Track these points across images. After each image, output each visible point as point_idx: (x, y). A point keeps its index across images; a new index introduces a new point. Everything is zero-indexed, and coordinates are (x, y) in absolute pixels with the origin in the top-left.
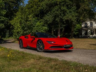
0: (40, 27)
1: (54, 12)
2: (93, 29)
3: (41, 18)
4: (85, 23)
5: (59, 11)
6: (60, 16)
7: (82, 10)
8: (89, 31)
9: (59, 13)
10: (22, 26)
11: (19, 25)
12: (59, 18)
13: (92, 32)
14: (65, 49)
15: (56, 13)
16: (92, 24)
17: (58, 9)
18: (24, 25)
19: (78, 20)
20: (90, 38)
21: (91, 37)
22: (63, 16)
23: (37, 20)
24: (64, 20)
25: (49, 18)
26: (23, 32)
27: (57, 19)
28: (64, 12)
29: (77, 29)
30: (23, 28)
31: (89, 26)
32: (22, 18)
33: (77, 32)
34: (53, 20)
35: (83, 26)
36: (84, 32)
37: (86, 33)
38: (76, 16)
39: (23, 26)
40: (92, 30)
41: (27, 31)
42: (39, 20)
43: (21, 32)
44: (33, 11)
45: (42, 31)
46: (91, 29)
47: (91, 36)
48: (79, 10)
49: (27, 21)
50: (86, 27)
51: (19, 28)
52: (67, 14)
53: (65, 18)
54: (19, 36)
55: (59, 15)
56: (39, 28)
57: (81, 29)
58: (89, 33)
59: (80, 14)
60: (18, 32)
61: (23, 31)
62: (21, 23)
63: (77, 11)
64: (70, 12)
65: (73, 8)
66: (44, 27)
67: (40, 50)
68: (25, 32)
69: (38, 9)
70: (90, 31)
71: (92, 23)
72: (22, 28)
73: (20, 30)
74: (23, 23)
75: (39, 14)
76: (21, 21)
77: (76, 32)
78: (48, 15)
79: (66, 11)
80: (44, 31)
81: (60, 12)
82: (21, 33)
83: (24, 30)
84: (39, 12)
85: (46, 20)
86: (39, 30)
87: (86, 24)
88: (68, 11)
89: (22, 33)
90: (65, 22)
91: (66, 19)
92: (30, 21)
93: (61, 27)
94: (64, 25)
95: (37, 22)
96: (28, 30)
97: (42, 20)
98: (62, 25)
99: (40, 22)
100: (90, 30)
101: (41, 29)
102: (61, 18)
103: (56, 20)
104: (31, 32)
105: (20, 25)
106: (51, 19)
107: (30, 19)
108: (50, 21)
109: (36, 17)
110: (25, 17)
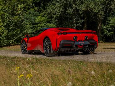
0: (43, 25)
6: (74, 5)
10: (5, 24)
12: (72, 8)
18: (9, 21)
23: (38, 13)
26: (7, 33)
27: (69, 11)
30: (7, 26)
32: (4, 10)
34: (62, 12)
39: (7, 24)
41: (14, 32)
43: (5, 33)
49: (13, 14)
53: (82, 8)
55: (72, 3)
56: (41, 27)
61: (7, 31)
68: (10, 33)
72: (5, 27)
73: (2, 29)
83: (8, 29)
89: (5, 34)
91: (84, 9)
92: (19, 14)
94: (83, 21)
95: (37, 16)
96: (15, 29)
98: (78, 20)
102: (76, 8)
103: (68, 11)
104: (21, 32)
105: (2, 22)
106: (59, 10)
107: (19, 12)
108: (57, 14)
109: (36, 7)
110: (11, 8)
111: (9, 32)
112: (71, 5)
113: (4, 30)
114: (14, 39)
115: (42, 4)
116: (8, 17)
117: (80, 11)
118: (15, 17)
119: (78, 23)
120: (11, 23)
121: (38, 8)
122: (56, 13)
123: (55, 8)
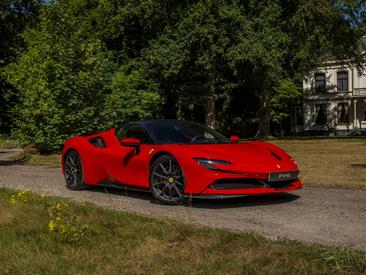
0: (128, 94)
1: (189, 27)
2: (348, 99)
3: (132, 56)
4: (317, 75)
5: (211, 22)
6: (214, 47)
7: (306, 19)
8: (333, 105)
9: (209, 33)
10: (57, 93)
11: (42, 84)
12: (210, 54)
13: (343, 111)
14: (272, 190)
15: (197, 35)
16: (347, 79)
17: (206, 17)
18: (68, 85)
19: (287, 61)
20: (338, 136)
21: (340, 134)
22: (228, 46)
24: (232, 64)
25: (167, 52)
26: (63, 117)
27: (204, 60)
28: (232, 28)
29: (282, 100)
30: (62, 99)
31: (332, 87)
32: (54, 55)
33: (281, 114)
34: (184, 62)
35: (307, 86)
36: (312, 111)
37: (322, 118)
38: (281, 46)
39: (63, 92)
40: (343, 105)
41: (81, 114)
42: (121, 63)
43: (56, 116)
44: (94, 23)
45: (137, 109)
46: (342, 98)
47: (339, 128)
48: (295, 19)
49: (76, 67)
50: (321, 89)
51: (45, 99)
52: (245, 35)
53: (235, 55)
54: (45, 134)
55: (211, 41)
56: (126, 99)
57: (301, 98)
58: (335, 117)
59: (298, 36)
60: (39, 119)
61: (62, 111)
62: (51, 78)
63: (285, 22)
64: (256, 28)
65: (267, 9)
66: (145, 94)
67: (166, 198)
68: (71, 117)
69: (115, 14)
70: (335, 109)
71: (346, 73)
72: (58, 100)
73: (50, 106)
74: (60, 79)
75: (121, 38)
76: (50, 67)
77: (277, 110)
78: (162, 43)
79: (238, 25)
80: (147, 110)
81: (214, 29)
82: (52, 121)
83: (65, 106)
84: (122, 29)
85: (156, 65)
86: (124, 107)
87: (320, 78)
88: (248, 25)
89: (56, 119)
90: (235, 73)
91: (239, 57)
93: (218, 91)
94: (233, 85)
95: (112, 71)
97: (133, 62)
98: (223, 84)
99: (128, 72)
100: (339, 104)
101: (133, 101)
102: (219, 55)
103: (200, 61)
104: (96, 114)
105: (50, 87)
106: (178, 58)
107: (90, 61)
108: (173, 66)
109: (109, 49)
110: (71, 51)
111: (67, 113)
112: (207, 46)
113: (54, 108)
114: (80, 131)
115: (124, 44)
116: (66, 74)
117: (231, 61)
118: (82, 74)
119: (222, 91)
120: (72, 89)
121: (115, 52)
122: (169, 66)
123: (168, 54)
